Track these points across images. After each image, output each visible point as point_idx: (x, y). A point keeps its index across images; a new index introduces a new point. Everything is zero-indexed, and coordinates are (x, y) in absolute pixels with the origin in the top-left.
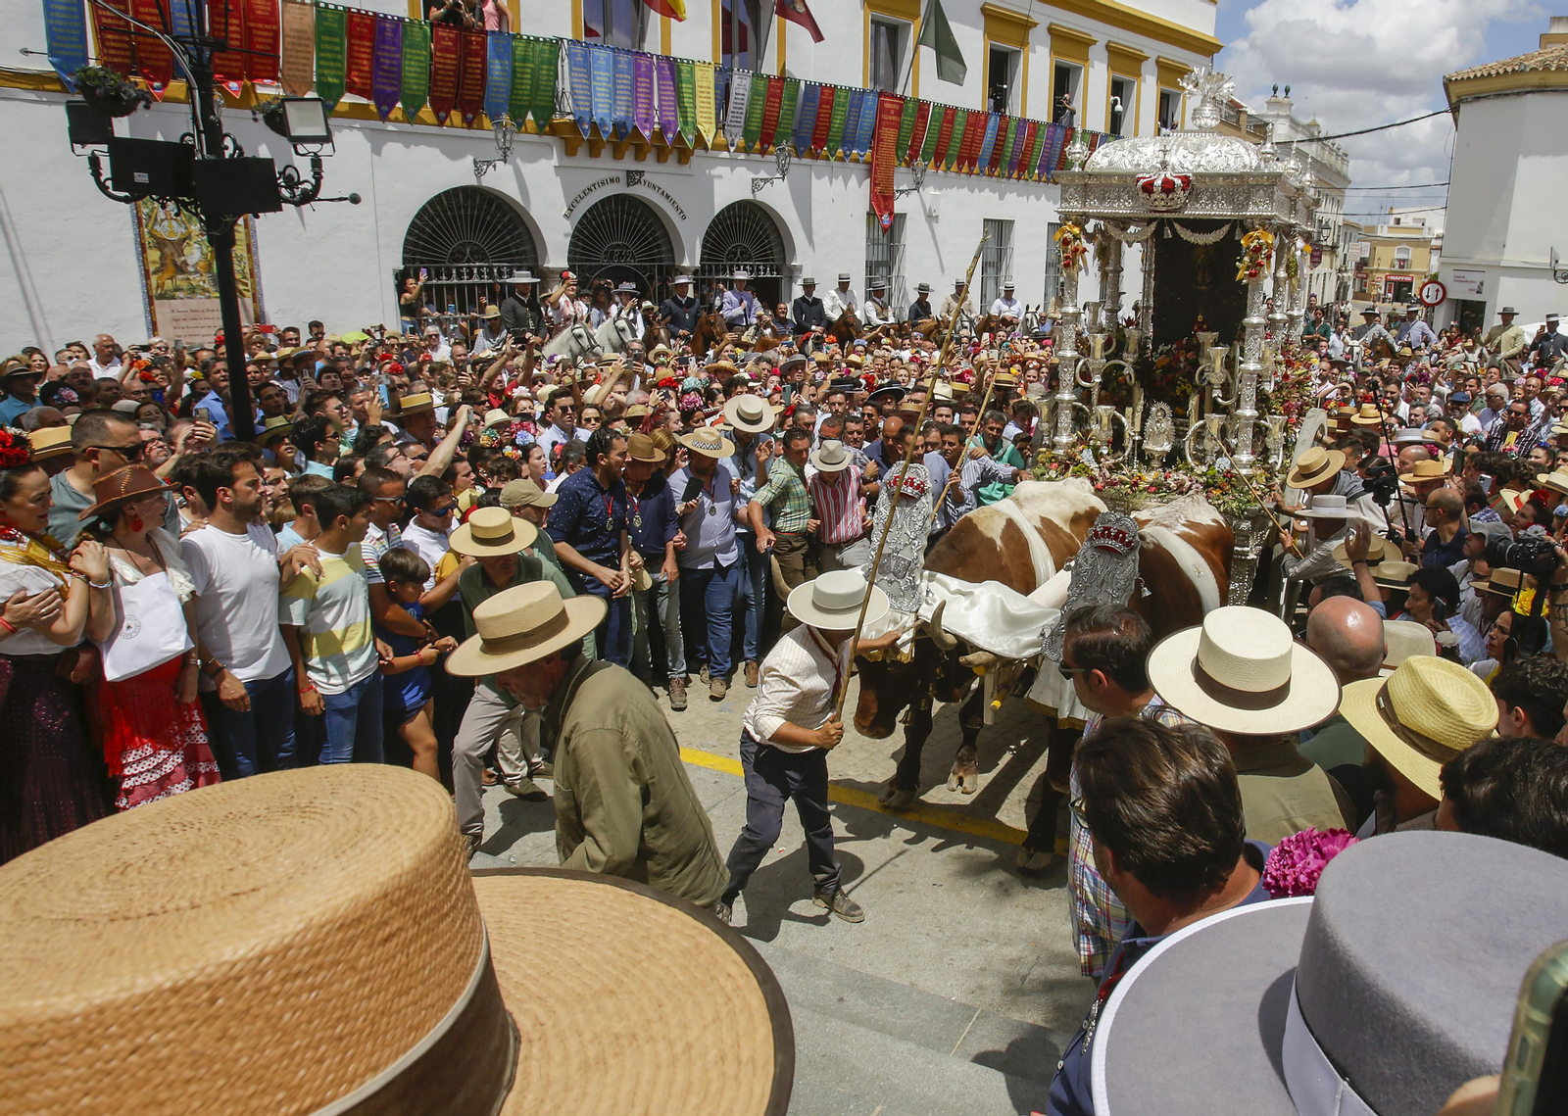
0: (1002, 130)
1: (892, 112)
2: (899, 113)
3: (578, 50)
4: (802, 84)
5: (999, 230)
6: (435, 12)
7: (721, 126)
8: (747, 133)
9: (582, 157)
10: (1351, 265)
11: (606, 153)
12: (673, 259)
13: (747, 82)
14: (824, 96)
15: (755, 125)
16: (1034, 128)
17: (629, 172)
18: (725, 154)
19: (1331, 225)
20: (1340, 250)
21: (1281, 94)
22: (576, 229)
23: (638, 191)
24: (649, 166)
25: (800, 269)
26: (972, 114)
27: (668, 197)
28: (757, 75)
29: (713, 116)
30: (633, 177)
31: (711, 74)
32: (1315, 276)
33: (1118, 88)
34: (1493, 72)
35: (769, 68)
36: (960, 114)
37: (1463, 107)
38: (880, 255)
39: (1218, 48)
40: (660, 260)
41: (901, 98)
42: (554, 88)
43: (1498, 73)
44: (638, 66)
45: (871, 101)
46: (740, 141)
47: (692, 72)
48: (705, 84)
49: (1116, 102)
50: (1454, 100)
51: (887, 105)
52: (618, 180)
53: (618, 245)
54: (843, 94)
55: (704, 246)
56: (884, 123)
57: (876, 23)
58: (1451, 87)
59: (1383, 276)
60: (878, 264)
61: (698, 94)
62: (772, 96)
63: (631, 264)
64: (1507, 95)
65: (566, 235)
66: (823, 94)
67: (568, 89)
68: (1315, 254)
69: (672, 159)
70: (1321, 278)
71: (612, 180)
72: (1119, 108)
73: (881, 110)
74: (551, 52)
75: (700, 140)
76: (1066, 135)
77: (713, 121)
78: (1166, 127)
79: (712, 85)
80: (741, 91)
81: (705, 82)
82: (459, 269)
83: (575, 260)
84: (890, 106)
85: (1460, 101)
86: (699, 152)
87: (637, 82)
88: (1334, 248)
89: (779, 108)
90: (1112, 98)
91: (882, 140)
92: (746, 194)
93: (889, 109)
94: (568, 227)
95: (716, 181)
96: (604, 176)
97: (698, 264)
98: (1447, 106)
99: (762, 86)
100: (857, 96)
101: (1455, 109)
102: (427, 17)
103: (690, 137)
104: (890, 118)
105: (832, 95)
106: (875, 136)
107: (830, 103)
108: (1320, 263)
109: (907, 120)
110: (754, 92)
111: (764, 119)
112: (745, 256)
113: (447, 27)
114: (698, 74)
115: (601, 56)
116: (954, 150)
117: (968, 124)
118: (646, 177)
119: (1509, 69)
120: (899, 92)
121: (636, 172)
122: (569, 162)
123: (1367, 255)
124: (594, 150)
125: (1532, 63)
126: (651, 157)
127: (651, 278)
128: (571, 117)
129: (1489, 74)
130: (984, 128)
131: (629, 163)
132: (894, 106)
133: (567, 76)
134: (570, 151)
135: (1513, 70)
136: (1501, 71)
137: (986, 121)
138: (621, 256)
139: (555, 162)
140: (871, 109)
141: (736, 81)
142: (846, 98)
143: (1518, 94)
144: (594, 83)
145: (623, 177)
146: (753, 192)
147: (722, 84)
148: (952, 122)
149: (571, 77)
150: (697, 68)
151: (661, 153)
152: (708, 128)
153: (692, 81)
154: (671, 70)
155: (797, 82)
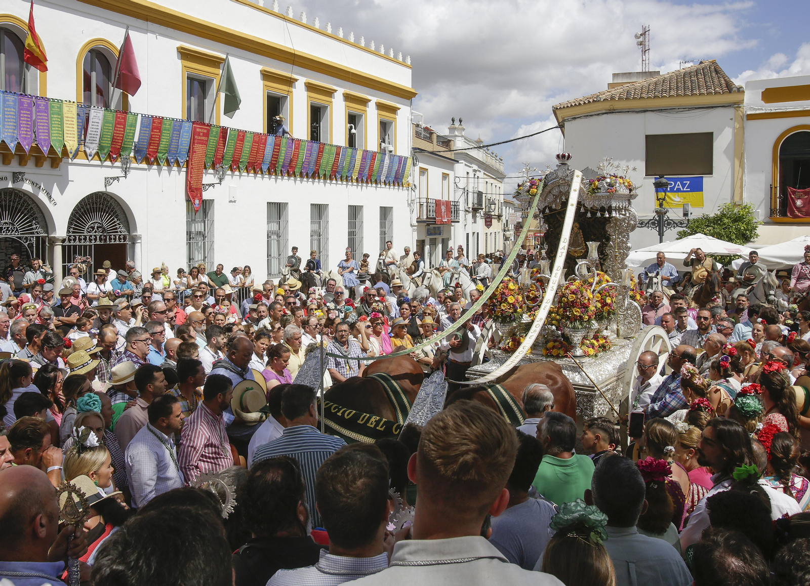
0: (277, 145)
1: (201, 134)
2: (207, 135)
4: (139, 117)
5: (277, 210)
7: (81, 142)
10: (511, 227)
12: (48, 232)
13: (101, 116)
14: (155, 124)
15: (107, 143)
16: (299, 144)
17: (14, 173)
19: (497, 202)
20: (503, 218)
21: (457, 124)
23: (20, 186)
24: (28, 169)
25: (140, 237)
26: (256, 135)
27: (44, 190)
28: (108, 110)
29: (76, 136)
30: (16, 177)
31: (74, 110)
32: (489, 234)
33: (353, 119)
34: (582, 103)
35: (117, 105)
36: (248, 135)
37: (566, 124)
39: (414, 94)
41: (208, 125)
43: (585, 103)
44: (21, 104)
45: (188, 126)
46: (96, 153)
47: (61, 108)
48: (70, 115)
49: (351, 128)
50: (561, 120)
51: (198, 130)
52: (6, 179)
53: (5, 223)
54: (168, 123)
55: (69, 224)
56: (196, 141)
57: (191, 79)
58: (558, 112)
59: (532, 233)
60: (195, 233)
61: (65, 122)
62: (119, 124)
64: (592, 115)
66: (154, 122)
68: (488, 220)
69: (47, 164)
70: (493, 235)
71: (2, 179)
72: (353, 131)
73: (194, 133)
75: (65, 152)
76: (320, 148)
77: (76, 139)
78: (384, 142)
79: (75, 117)
80: (97, 121)
81: (71, 114)
84: (200, 130)
85: (564, 121)
86: (63, 160)
87: (20, 113)
88: (499, 217)
89: (124, 131)
90: (349, 125)
91: (195, 152)
92: (101, 188)
93: (200, 132)
97: (65, 235)
98: (556, 124)
99: (111, 117)
100: (177, 125)
101: (561, 126)
103: (59, 150)
104: (200, 138)
105: (161, 123)
107: (160, 129)
108: (491, 225)
109: (213, 140)
110: (105, 121)
111: (113, 139)
114: (65, 109)
116: (245, 157)
117: (254, 142)
118: (25, 176)
119: (591, 100)
120: (207, 121)
121: (20, 173)
123: (520, 220)
125: (603, 97)
126: (31, 164)
129: (580, 104)
130: (265, 144)
131: (14, 167)
132: (203, 130)
135: (594, 101)
136: (587, 102)
137: (266, 140)
138: (8, 230)
140: (187, 132)
141: (93, 113)
142: (170, 125)
143: (598, 114)
145: (10, 177)
146: (106, 186)
147: (83, 116)
148: (242, 140)
150: (64, 105)
151: (39, 160)
152: (72, 144)
153: (60, 113)
154: (46, 106)
155: (136, 115)
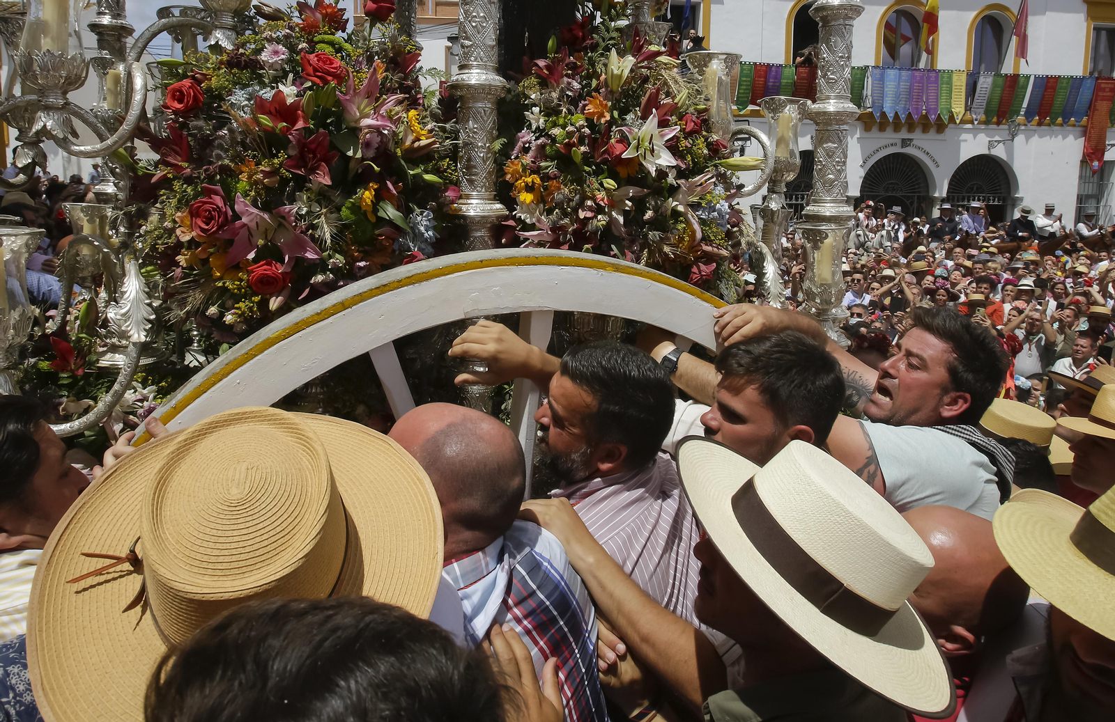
1: (1106, 90)
2: (1113, 90)
3: (877, 71)
4: (1032, 79)
6: (799, 60)
7: (968, 108)
8: (987, 112)
9: (875, 132)
11: (889, 130)
12: (928, 191)
13: (990, 80)
14: (1049, 84)
15: (995, 106)
17: (903, 139)
18: (969, 126)
22: (867, 174)
23: (909, 150)
24: (918, 137)
25: (1021, 199)
27: (928, 153)
28: (998, 75)
29: (963, 103)
30: (905, 143)
31: (964, 77)
35: (1008, 68)
38: (1090, 189)
40: (919, 192)
42: (861, 94)
44: (913, 78)
45: (1090, 84)
46: (983, 117)
47: (950, 78)
48: (959, 84)
51: (1103, 86)
52: (896, 144)
53: (892, 183)
54: (1065, 81)
55: (950, 184)
56: (1098, 98)
57: (1097, 30)
60: (1088, 197)
61: (953, 90)
62: (1009, 87)
63: (899, 194)
65: (860, 177)
66: (1048, 82)
67: (869, 93)
69: (933, 131)
71: (892, 145)
73: (1097, 89)
74: (861, 74)
75: (952, 119)
77: (963, 106)
79: (964, 84)
80: (985, 86)
81: (960, 82)
82: (796, 196)
83: (864, 191)
84: (1106, 86)
86: (951, 126)
87: (913, 86)
89: (1014, 94)
91: (1097, 110)
92: (984, 151)
93: (1105, 88)
94: (862, 173)
95: (962, 144)
96: (887, 143)
97: (944, 195)
99: (1000, 81)
100: (1075, 82)
102: (794, 62)
103: (947, 116)
104: (1104, 94)
105: (1056, 82)
106: (1091, 108)
107: (1054, 88)
110: (994, 85)
111: (1001, 102)
112: (980, 190)
113: (805, 66)
114: (955, 78)
115: (891, 73)
118: (914, 142)
121: (908, 139)
122: (867, 135)
124: (882, 127)
126: (919, 131)
127: (912, 203)
128: (870, 110)
131: (904, 134)
132: (1110, 86)
133: (870, 87)
134: (867, 128)
138: (893, 189)
139: (858, 135)
140: (1089, 89)
141: (981, 80)
142: (1067, 83)
144: (886, 89)
145: (899, 143)
146: (989, 149)
147: (971, 82)
149: (872, 86)
150: (954, 75)
151: (926, 127)
152: (958, 109)
153: (950, 83)
154: (937, 77)
155: (1028, 77)
